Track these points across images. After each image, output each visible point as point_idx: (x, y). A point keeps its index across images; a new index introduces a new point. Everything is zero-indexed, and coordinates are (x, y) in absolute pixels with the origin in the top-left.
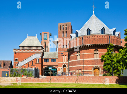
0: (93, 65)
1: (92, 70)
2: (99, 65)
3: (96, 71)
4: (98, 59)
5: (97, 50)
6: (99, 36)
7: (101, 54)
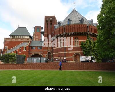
0: (74, 52)
1: (73, 57)
2: (80, 52)
3: (77, 58)
4: (78, 46)
5: (78, 38)
6: (78, 26)
7: (81, 41)
